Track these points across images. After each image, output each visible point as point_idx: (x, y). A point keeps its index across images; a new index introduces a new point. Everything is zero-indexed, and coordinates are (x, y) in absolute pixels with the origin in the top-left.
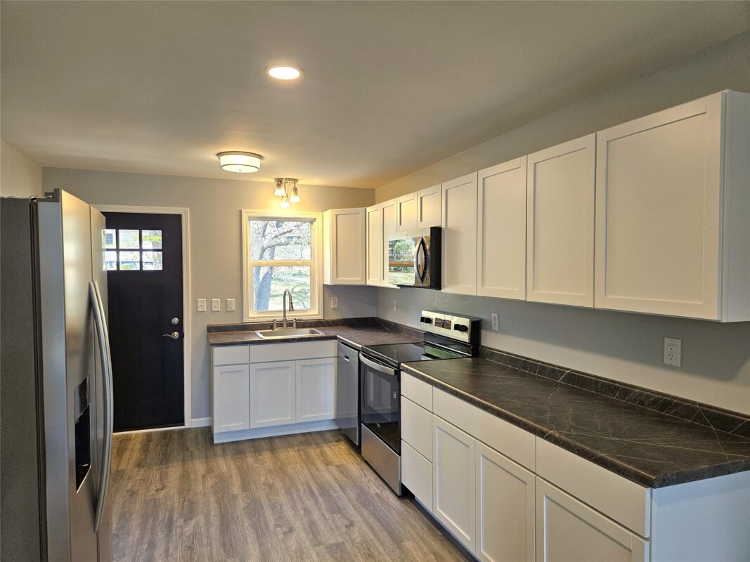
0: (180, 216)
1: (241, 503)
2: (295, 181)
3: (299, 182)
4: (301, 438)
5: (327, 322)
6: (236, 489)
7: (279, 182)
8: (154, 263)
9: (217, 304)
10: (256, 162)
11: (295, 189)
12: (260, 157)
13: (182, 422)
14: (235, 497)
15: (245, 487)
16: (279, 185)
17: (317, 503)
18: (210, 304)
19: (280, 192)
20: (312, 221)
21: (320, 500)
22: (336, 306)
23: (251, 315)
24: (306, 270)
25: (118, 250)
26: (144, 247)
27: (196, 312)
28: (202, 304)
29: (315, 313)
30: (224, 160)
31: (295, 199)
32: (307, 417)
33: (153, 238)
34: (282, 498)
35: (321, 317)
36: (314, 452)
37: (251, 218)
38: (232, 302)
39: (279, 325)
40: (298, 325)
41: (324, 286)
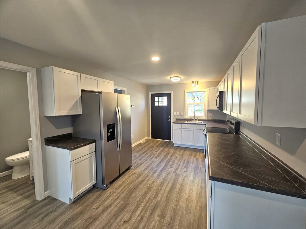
0: (171, 93)
1: (167, 159)
2: (198, 81)
3: (199, 82)
4: (194, 149)
5: (208, 120)
6: (169, 156)
7: (193, 82)
8: (165, 104)
9: (178, 114)
10: (179, 79)
11: (198, 84)
12: (180, 77)
13: (170, 140)
14: (168, 157)
15: (171, 156)
16: (193, 83)
17: (183, 164)
18: (177, 113)
19: (194, 84)
20: (205, 92)
21: (185, 164)
22: (211, 116)
23: (186, 117)
24: (203, 105)
25: (159, 101)
26: (159, 100)
27: (174, 115)
28: (175, 114)
29: (205, 117)
30: (172, 79)
31: (197, 86)
32: (196, 144)
33: (165, 98)
34: (176, 161)
35: (206, 118)
36: (194, 153)
37: (187, 92)
38: (182, 113)
39: (193, 120)
40: (199, 120)
41: (207, 110)
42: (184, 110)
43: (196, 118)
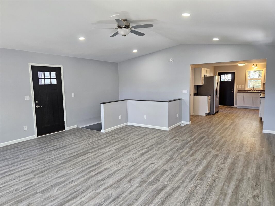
3: (258, 64)
8: (230, 80)
9: (240, 87)
11: (257, 66)
12: (245, 63)
16: (253, 65)
20: (262, 71)
23: (247, 88)
24: (260, 80)
25: (224, 78)
27: (236, 88)
28: (238, 87)
35: (262, 89)
38: (243, 86)
39: (252, 90)
40: (256, 91)
41: (264, 83)
42: (245, 84)
43: (255, 89)
